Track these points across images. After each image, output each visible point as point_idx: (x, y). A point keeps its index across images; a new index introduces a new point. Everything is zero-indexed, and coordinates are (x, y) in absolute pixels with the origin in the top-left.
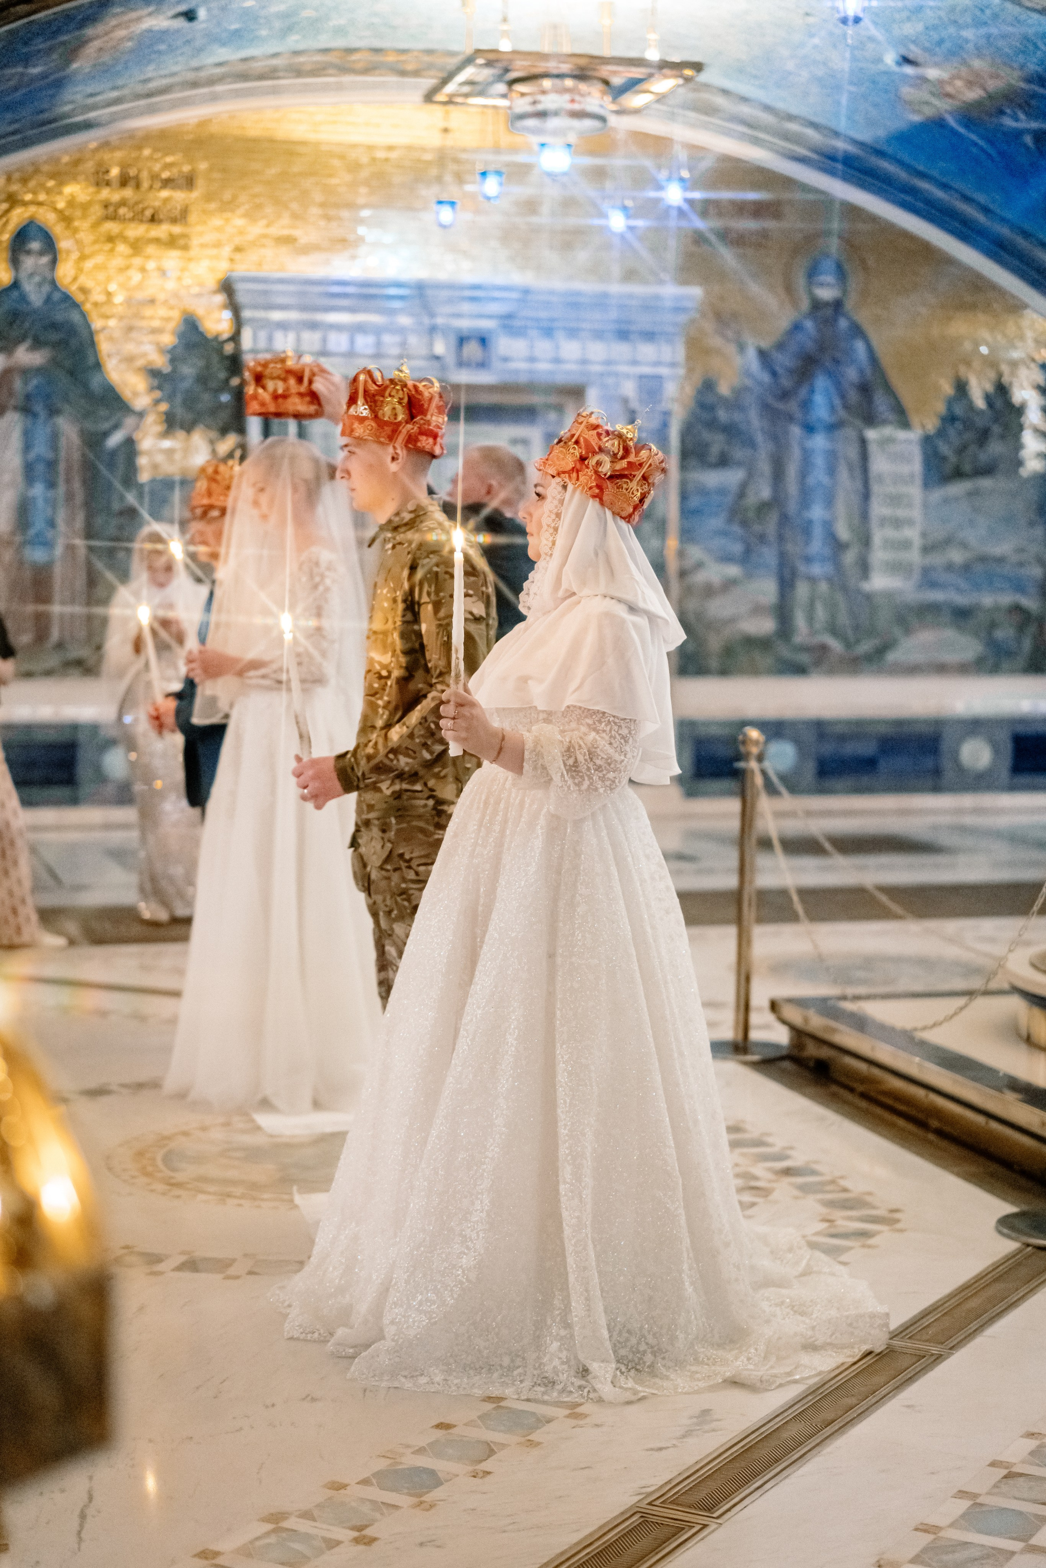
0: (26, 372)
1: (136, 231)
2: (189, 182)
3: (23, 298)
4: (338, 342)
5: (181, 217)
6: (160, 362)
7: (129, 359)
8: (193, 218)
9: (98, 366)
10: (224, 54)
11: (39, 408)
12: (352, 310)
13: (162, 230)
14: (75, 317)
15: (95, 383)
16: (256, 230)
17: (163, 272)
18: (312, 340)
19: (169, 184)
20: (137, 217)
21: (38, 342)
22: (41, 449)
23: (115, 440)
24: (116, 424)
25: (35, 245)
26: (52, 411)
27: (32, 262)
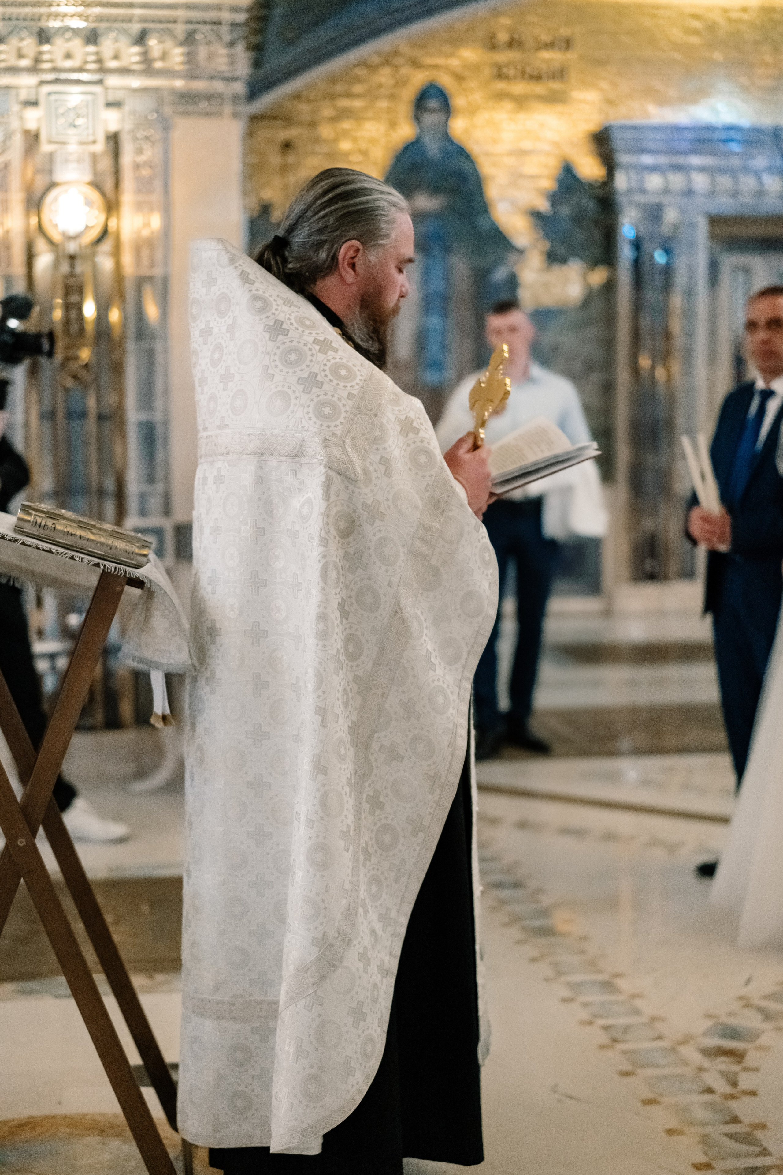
0: (423, 216)
1: (519, 88)
2: (567, 44)
3: (423, 152)
4: (700, 183)
5: (561, 74)
6: (544, 206)
7: (514, 204)
8: (570, 75)
9: (485, 208)
11: (436, 249)
13: (545, 87)
14: (466, 167)
15: (483, 225)
18: (677, 180)
19: (549, 46)
20: (523, 76)
21: (435, 190)
22: (437, 284)
23: (500, 275)
24: (500, 261)
25: (433, 103)
26: (447, 249)
27: (430, 119)
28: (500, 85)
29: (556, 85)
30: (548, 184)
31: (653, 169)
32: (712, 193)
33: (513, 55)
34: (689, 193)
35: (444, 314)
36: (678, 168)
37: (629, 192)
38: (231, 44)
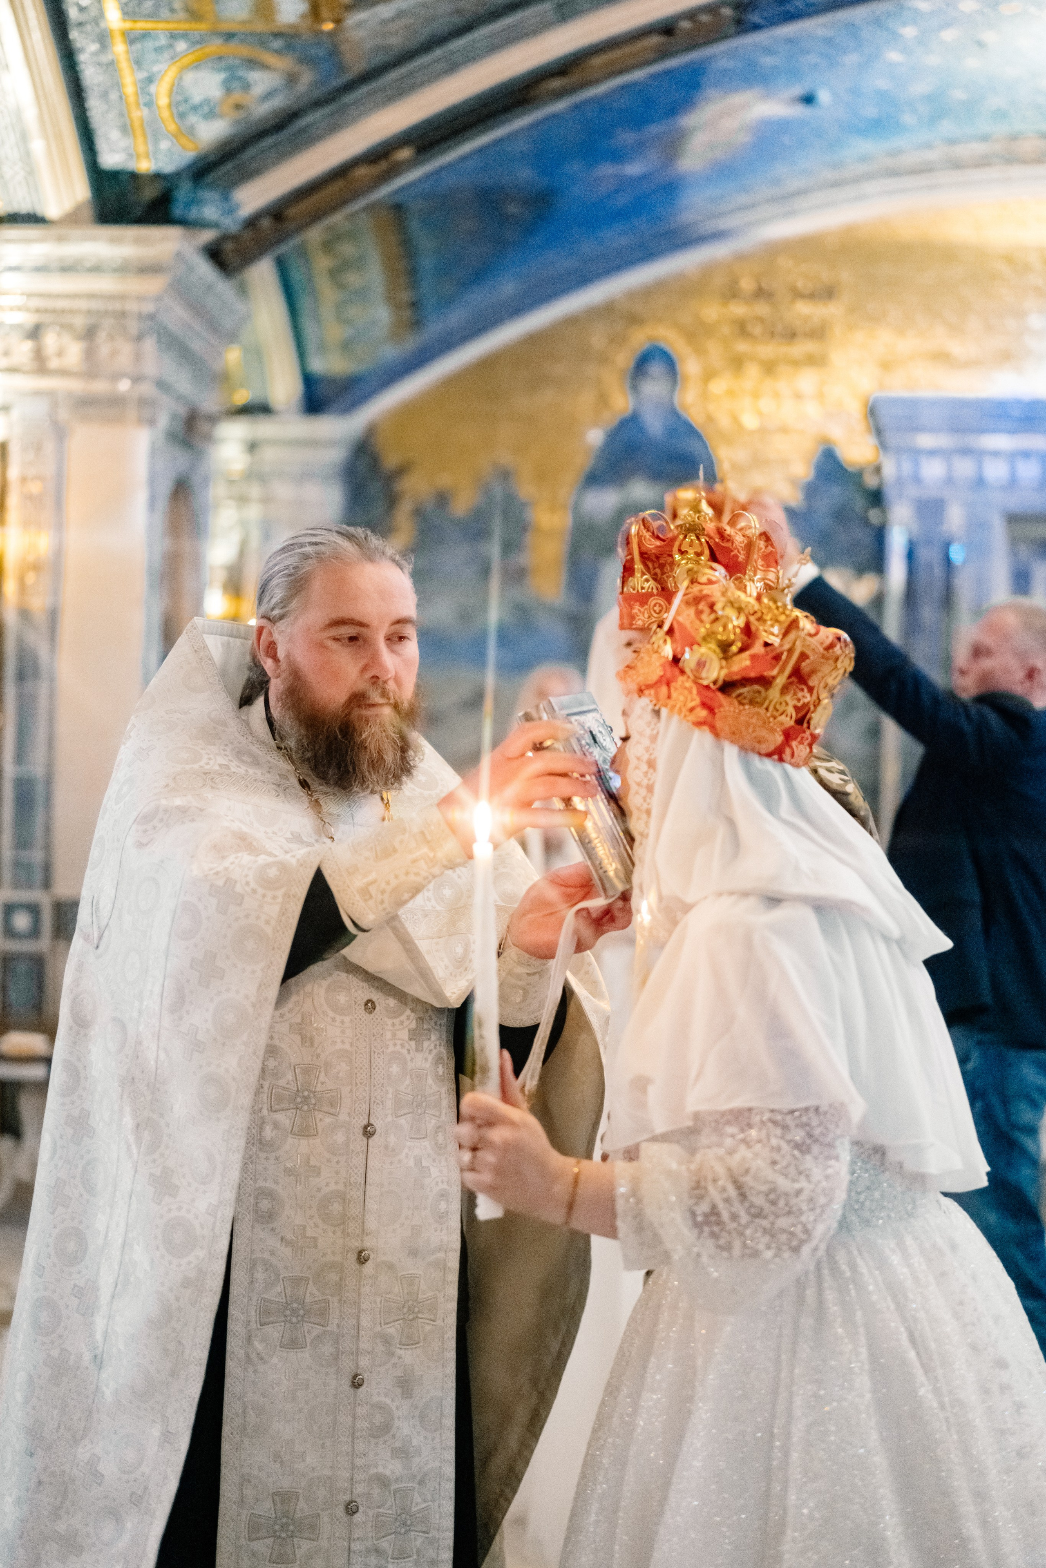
1: (767, 350)
2: (828, 293)
3: (641, 429)
4: (995, 471)
5: (819, 333)
6: (796, 498)
8: (832, 334)
10: (865, 146)
12: (1011, 433)
13: (800, 348)
14: (697, 447)
16: (907, 344)
17: (798, 396)
18: (964, 468)
19: (811, 296)
20: (772, 335)
21: (655, 477)
25: (656, 369)
27: (653, 389)
28: (742, 347)
29: (813, 346)
30: (804, 472)
31: (932, 453)
32: (1013, 483)
33: (762, 309)
34: (980, 482)
36: (966, 452)
37: (900, 481)
38: (139, 338)
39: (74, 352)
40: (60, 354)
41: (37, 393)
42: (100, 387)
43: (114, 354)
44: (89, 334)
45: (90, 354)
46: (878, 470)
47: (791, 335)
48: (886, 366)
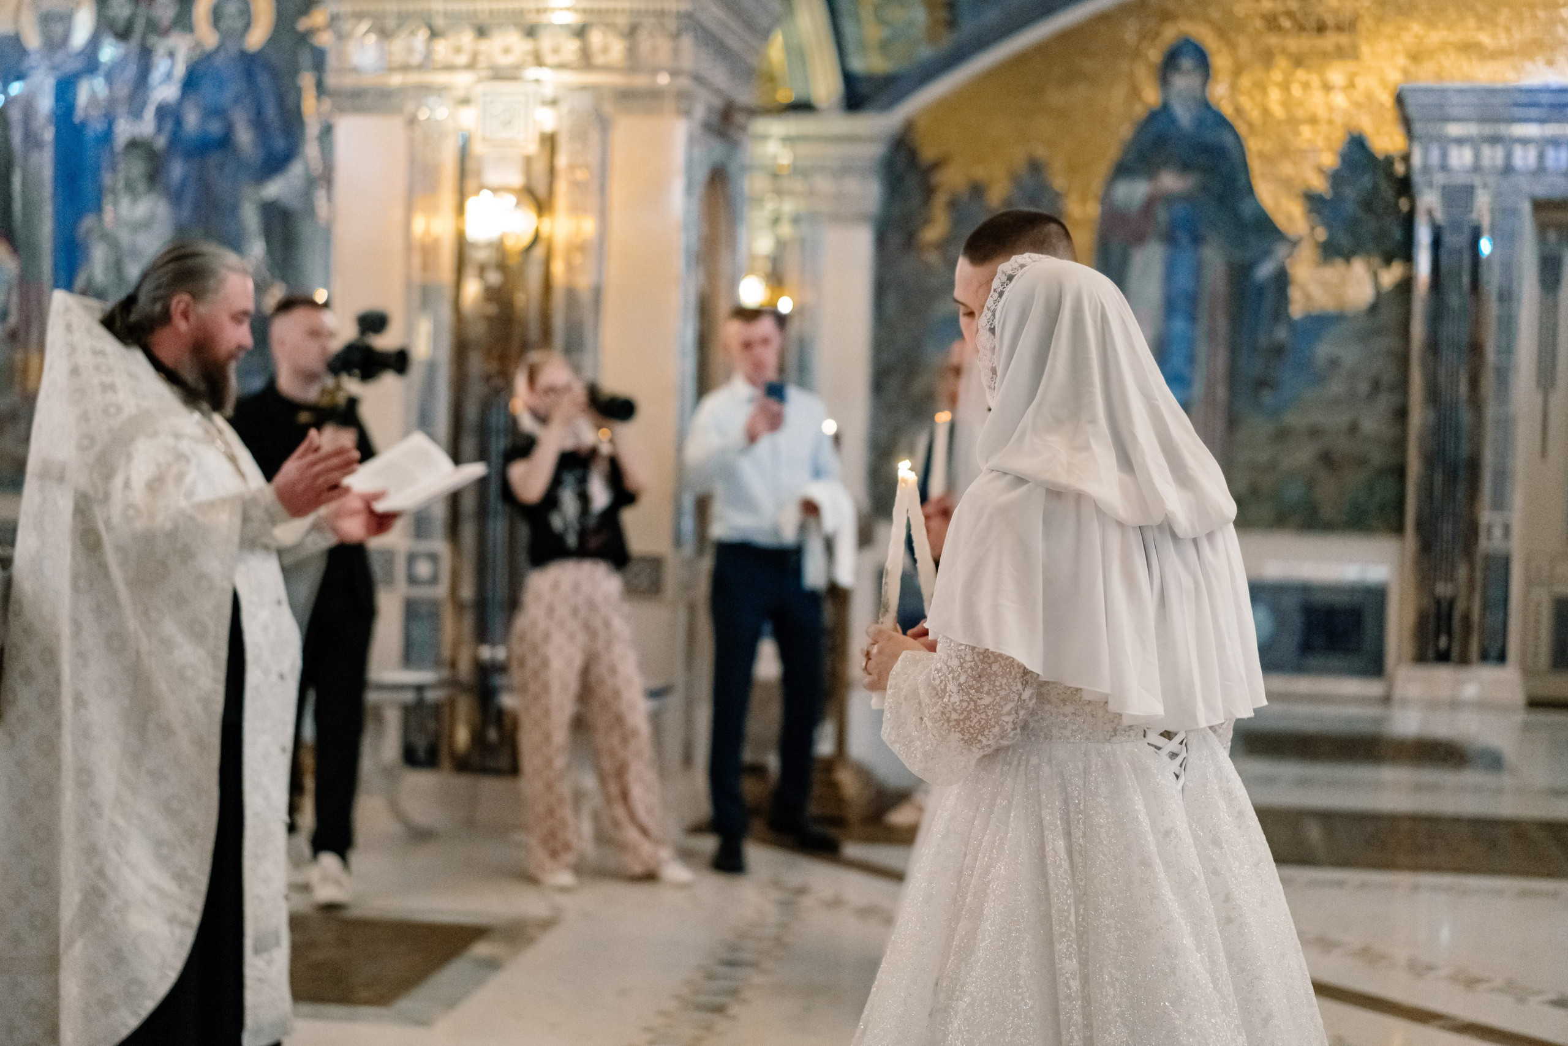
0: (1168, 199)
1: (1297, 44)
3: (1173, 120)
4: (1524, 158)
5: (1349, 26)
6: (1319, 184)
7: (1286, 184)
8: (1362, 27)
9: (1250, 190)
11: (1184, 239)
12: (1542, 121)
13: (1330, 40)
14: (1228, 139)
15: (1246, 209)
16: (1437, 36)
17: (1327, 87)
18: (1493, 156)
20: (1301, 28)
21: (1185, 167)
22: (1184, 281)
23: (1265, 271)
24: (1267, 253)
25: (1187, 63)
26: (1197, 240)
27: (1184, 82)
28: (1273, 40)
29: (1344, 39)
30: (1329, 160)
31: (1460, 141)
32: (1541, 169)
33: (1293, 3)
34: (1508, 169)
35: (1192, 318)
36: (1495, 140)
37: (1427, 169)
39: (617, 49)
40: (605, 50)
41: (584, 88)
42: (641, 81)
43: (654, 49)
44: (631, 32)
45: (632, 52)
46: (1406, 158)
47: (1321, 28)
48: (1415, 57)
